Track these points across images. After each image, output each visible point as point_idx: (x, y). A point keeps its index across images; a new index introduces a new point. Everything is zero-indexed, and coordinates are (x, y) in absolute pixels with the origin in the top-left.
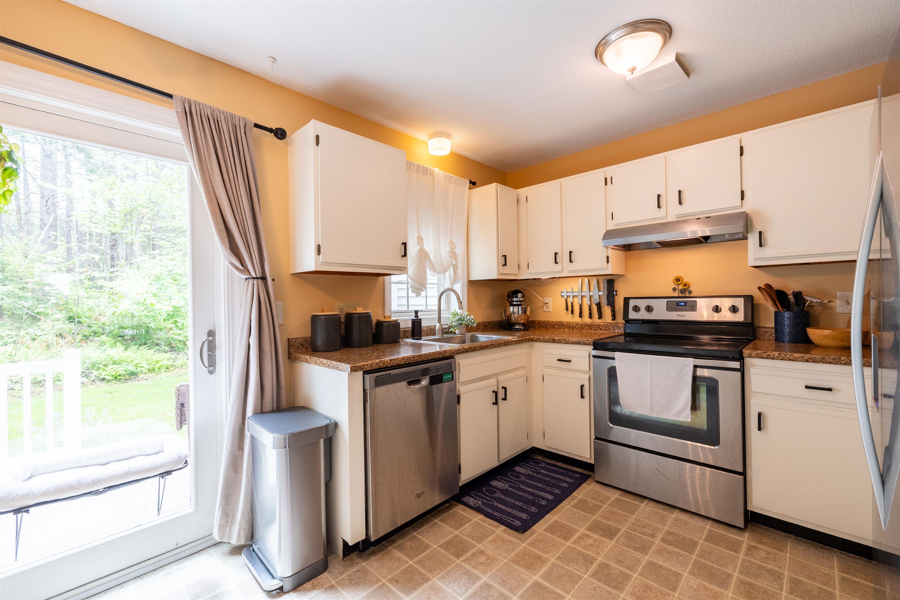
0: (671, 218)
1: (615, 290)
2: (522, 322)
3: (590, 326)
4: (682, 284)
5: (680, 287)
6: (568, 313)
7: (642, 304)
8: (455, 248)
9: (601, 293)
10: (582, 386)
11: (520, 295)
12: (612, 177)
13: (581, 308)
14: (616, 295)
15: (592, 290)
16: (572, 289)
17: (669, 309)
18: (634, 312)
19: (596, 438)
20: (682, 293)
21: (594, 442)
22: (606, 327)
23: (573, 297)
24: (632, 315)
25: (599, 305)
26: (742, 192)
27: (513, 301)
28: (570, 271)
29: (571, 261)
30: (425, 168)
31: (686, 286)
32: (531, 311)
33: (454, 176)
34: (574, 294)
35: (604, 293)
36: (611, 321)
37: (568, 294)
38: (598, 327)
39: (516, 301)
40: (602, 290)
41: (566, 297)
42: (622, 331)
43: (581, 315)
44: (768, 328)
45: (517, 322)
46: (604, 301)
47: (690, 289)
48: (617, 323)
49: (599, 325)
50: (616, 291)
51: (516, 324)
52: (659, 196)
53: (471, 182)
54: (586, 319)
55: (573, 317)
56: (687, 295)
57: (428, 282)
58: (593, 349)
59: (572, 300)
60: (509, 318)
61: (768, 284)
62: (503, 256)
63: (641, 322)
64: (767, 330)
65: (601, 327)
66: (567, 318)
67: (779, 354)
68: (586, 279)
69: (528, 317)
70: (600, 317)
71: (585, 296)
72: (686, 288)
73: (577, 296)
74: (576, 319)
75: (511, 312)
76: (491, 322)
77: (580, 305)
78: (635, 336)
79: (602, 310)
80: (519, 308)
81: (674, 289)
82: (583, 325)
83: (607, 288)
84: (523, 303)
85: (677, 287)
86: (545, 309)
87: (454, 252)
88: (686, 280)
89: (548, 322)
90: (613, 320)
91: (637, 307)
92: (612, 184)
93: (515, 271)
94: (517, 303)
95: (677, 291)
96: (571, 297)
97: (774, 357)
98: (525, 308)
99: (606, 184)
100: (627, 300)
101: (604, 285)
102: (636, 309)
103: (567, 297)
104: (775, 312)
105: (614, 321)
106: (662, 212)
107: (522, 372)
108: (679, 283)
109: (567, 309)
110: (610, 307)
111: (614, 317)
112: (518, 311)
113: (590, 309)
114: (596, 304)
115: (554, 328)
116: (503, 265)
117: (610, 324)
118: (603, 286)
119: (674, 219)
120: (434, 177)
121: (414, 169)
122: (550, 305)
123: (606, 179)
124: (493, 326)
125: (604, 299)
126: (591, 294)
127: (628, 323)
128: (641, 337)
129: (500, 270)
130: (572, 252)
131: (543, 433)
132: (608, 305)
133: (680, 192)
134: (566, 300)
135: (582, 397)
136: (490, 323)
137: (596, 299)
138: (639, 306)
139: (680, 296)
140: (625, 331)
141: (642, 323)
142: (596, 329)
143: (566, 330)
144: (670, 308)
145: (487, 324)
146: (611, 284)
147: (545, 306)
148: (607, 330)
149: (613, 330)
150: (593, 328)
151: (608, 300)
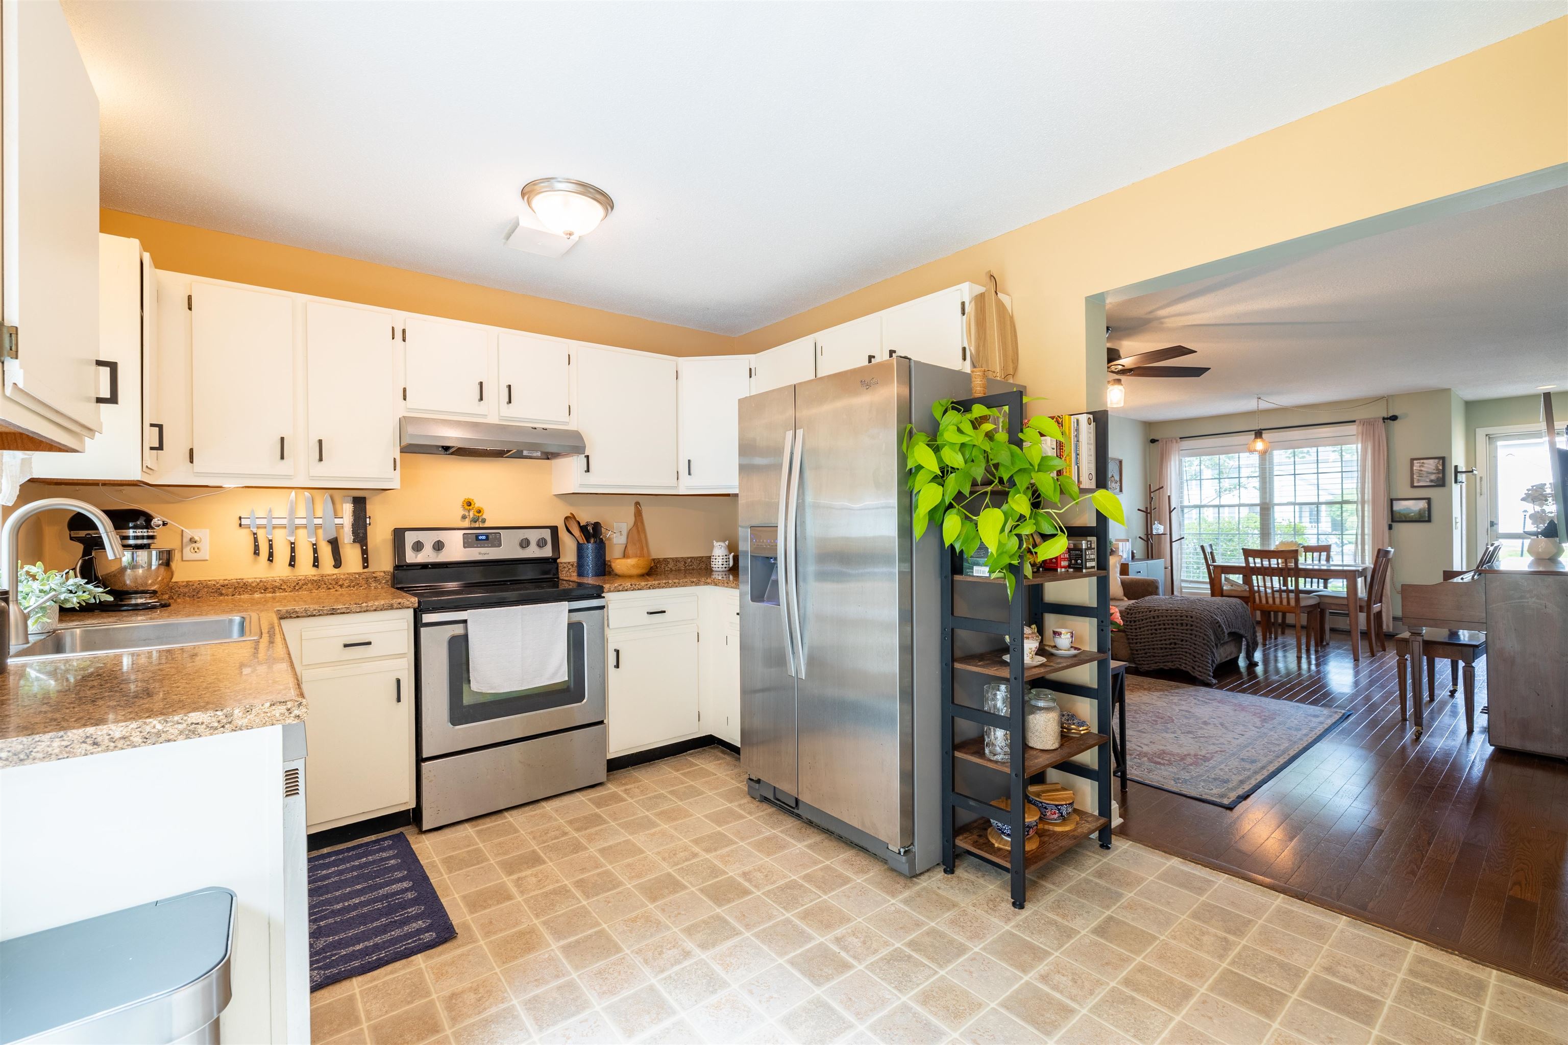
1: (368, 515)
2: (152, 587)
3: (317, 583)
4: (473, 510)
5: (472, 514)
6: (259, 561)
7: (428, 539)
9: (340, 521)
13: (292, 550)
14: (370, 524)
15: (318, 515)
16: (270, 512)
17: (467, 545)
18: (414, 552)
20: (477, 522)
22: (352, 581)
23: (273, 527)
24: (411, 557)
25: (334, 544)
29: (321, 460)
31: (478, 513)
34: (275, 521)
35: (346, 521)
36: (361, 570)
37: (259, 522)
38: (335, 583)
40: (342, 515)
41: (252, 528)
43: (292, 564)
44: (565, 563)
45: (139, 589)
46: (347, 536)
47: (484, 517)
48: (374, 573)
49: (336, 579)
50: (370, 518)
54: (305, 568)
55: (273, 567)
56: (480, 525)
59: (267, 535)
61: (572, 514)
62: (155, 426)
64: (565, 565)
65: (340, 583)
66: (258, 571)
68: (305, 494)
70: (338, 563)
71: (302, 527)
73: (281, 526)
74: (280, 570)
77: (291, 544)
79: (342, 551)
81: (464, 517)
82: (300, 582)
83: (354, 511)
85: (467, 514)
88: (478, 504)
89: (200, 582)
90: (365, 567)
91: (420, 544)
95: (470, 519)
96: (268, 528)
100: (399, 535)
101: (347, 506)
102: (418, 547)
103: (257, 527)
105: (366, 570)
108: (471, 507)
109: (256, 552)
110: (357, 545)
111: (366, 562)
113: (314, 552)
114: (327, 542)
115: (221, 594)
116: (155, 449)
117: (359, 574)
118: (347, 509)
122: (205, 545)
125: (346, 531)
126: (317, 521)
129: (144, 460)
130: (324, 441)
132: (353, 542)
134: (253, 533)
137: (327, 534)
138: (422, 542)
139: (475, 526)
141: (421, 569)
142: (330, 586)
143: (257, 595)
146: (360, 503)
147: (188, 548)
148: (354, 587)
149: (366, 586)
150: (325, 586)
151: (355, 533)
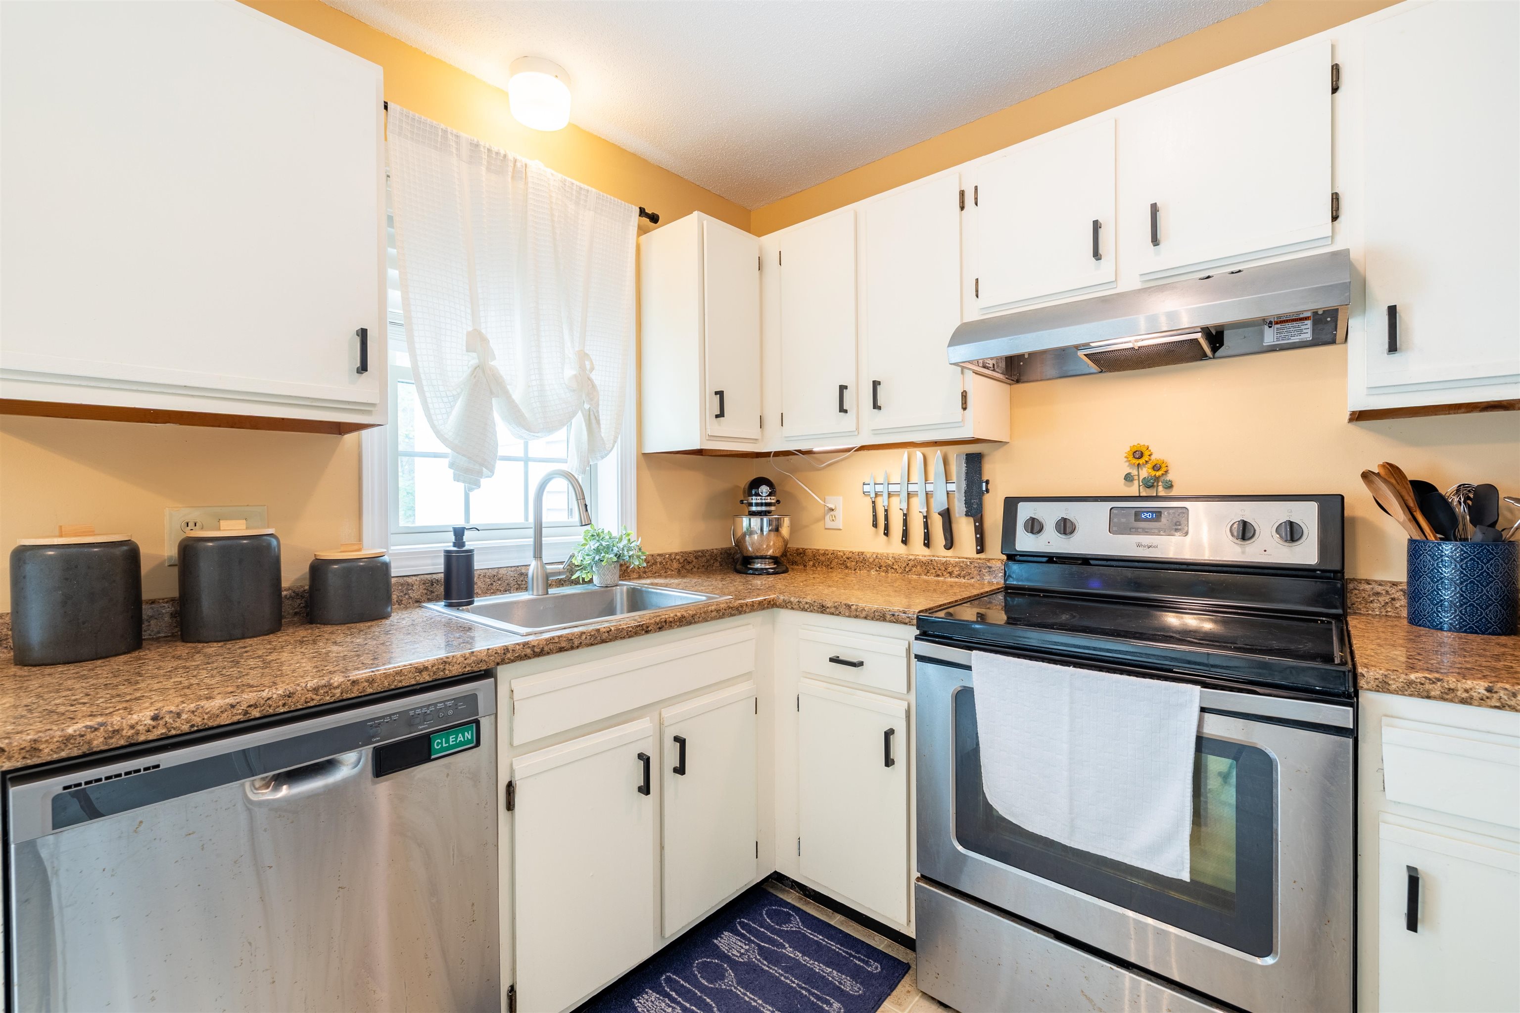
0: (1129, 283)
1: (985, 478)
2: (770, 552)
3: (927, 566)
4: (1150, 465)
5: (1145, 473)
6: (877, 533)
7: (1049, 514)
8: (592, 369)
9: (952, 487)
10: (889, 734)
11: (764, 489)
12: (976, 188)
13: (905, 523)
14: (987, 491)
15: (931, 478)
16: (887, 477)
17: (1115, 529)
18: (1030, 535)
19: (924, 878)
20: (1149, 487)
21: (917, 888)
22: (962, 569)
23: (890, 495)
24: (1025, 542)
25: (947, 515)
26: (1335, 198)
27: (751, 504)
28: (876, 432)
29: (876, 406)
30: (497, 153)
31: (1159, 470)
32: (793, 529)
33: (594, 190)
34: (892, 488)
35: (958, 487)
36: (974, 555)
37: (879, 488)
38: (945, 569)
39: (757, 505)
40: (954, 479)
41: (873, 495)
42: (998, 581)
43: (905, 541)
44: (1380, 583)
45: (758, 554)
46: (959, 508)
47: (1169, 477)
48: (989, 560)
49: (946, 565)
50: (987, 482)
51: (757, 558)
52: (1096, 226)
53: (642, 212)
54: (917, 549)
55: (889, 542)
56: (1162, 492)
57: (501, 452)
58: (917, 638)
59: (886, 503)
60: (740, 543)
61: (1391, 465)
62: (716, 393)
63: (1045, 559)
64: (1379, 589)
65: (950, 570)
66: (874, 545)
67: (1489, 690)
68: (918, 454)
69: (786, 542)
70: (950, 544)
71: (916, 494)
72: (1158, 473)
73: (898, 494)
74: (894, 548)
75: (745, 529)
76: (702, 551)
77: (905, 515)
78: (1030, 595)
79: (954, 526)
80: (762, 520)
81: (1128, 478)
82: (911, 563)
83: (967, 473)
84: (773, 508)
85: (1134, 472)
86: (829, 524)
87: (589, 379)
88: (1158, 455)
89: (833, 553)
90: (978, 552)
91: (1036, 524)
92: (976, 204)
93: (753, 431)
94: (759, 509)
95: (1136, 482)
96: (885, 495)
97: (1471, 698)
98: (778, 519)
99: (962, 208)
100: (1011, 505)
101: (959, 466)
102: (1035, 526)
103: (877, 495)
104: (1411, 541)
105: (982, 556)
106: (1104, 270)
107: (744, 688)
108: (1141, 461)
109: (875, 525)
110: (971, 520)
111: (981, 545)
112: (762, 530)
113: (926, 525)
114: (939, 514)
115: (847, 567)
116: (717, 416)
117: (971, 561)
118: (958, 468)
119: (1137, 285)
120: (526, 183)
121: (458, 149)
122: (839, 513)
123: (962, 194)
124: (708, 561)
125: (959, 500)
126: (930, 488)
127: (1015, 560)
128: (1044, 596)
129: (708, 426)
130: (879, 383)
131: (797, 841)
132: (967, 515)
133: (1154, 209)
134: (874, 502)
135: (889, 762)
136: (699, 555)
137: (939, 503)
138: (1041, 519)
139: (1143, 494)
140: (1005, 580)
141: (1047, 562)
142: (939, 572)
143: (873, 572)
144: (1116, 526)
145: (692, 558)
146: (974, 462)
147: (828, 516)
148: (964, 577)
149: (978, 577)
150: (934, 571)
151: (968, 503)
